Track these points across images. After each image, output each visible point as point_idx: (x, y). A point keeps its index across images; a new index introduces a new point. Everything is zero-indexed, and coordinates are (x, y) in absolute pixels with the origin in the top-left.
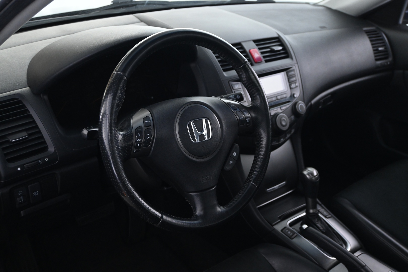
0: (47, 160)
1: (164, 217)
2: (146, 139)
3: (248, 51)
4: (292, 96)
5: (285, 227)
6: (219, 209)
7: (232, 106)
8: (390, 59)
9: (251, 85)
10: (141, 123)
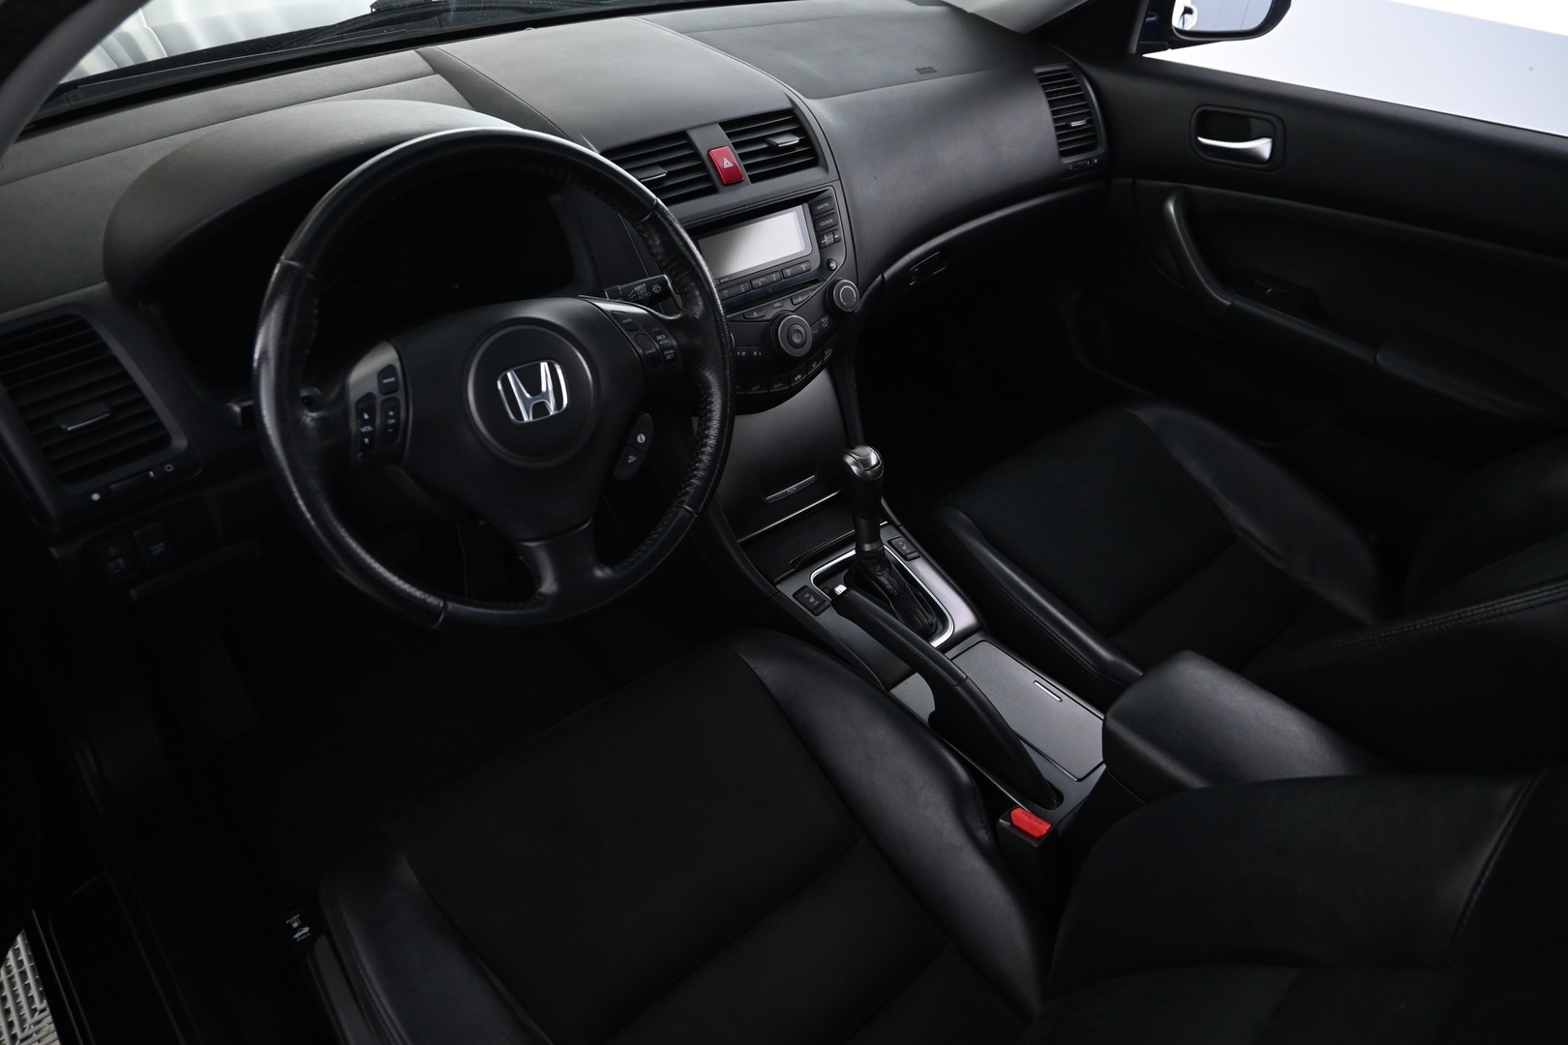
0: (169, 468)
1: (451, 606)
2: (386, 426)
3: (703, 152)
4: (825, 266)
5: (805, 587)
6: (599, 573)
7: (625, 321)
8: (1100, 150)
9: (674, 265)
10: (372, 386)
